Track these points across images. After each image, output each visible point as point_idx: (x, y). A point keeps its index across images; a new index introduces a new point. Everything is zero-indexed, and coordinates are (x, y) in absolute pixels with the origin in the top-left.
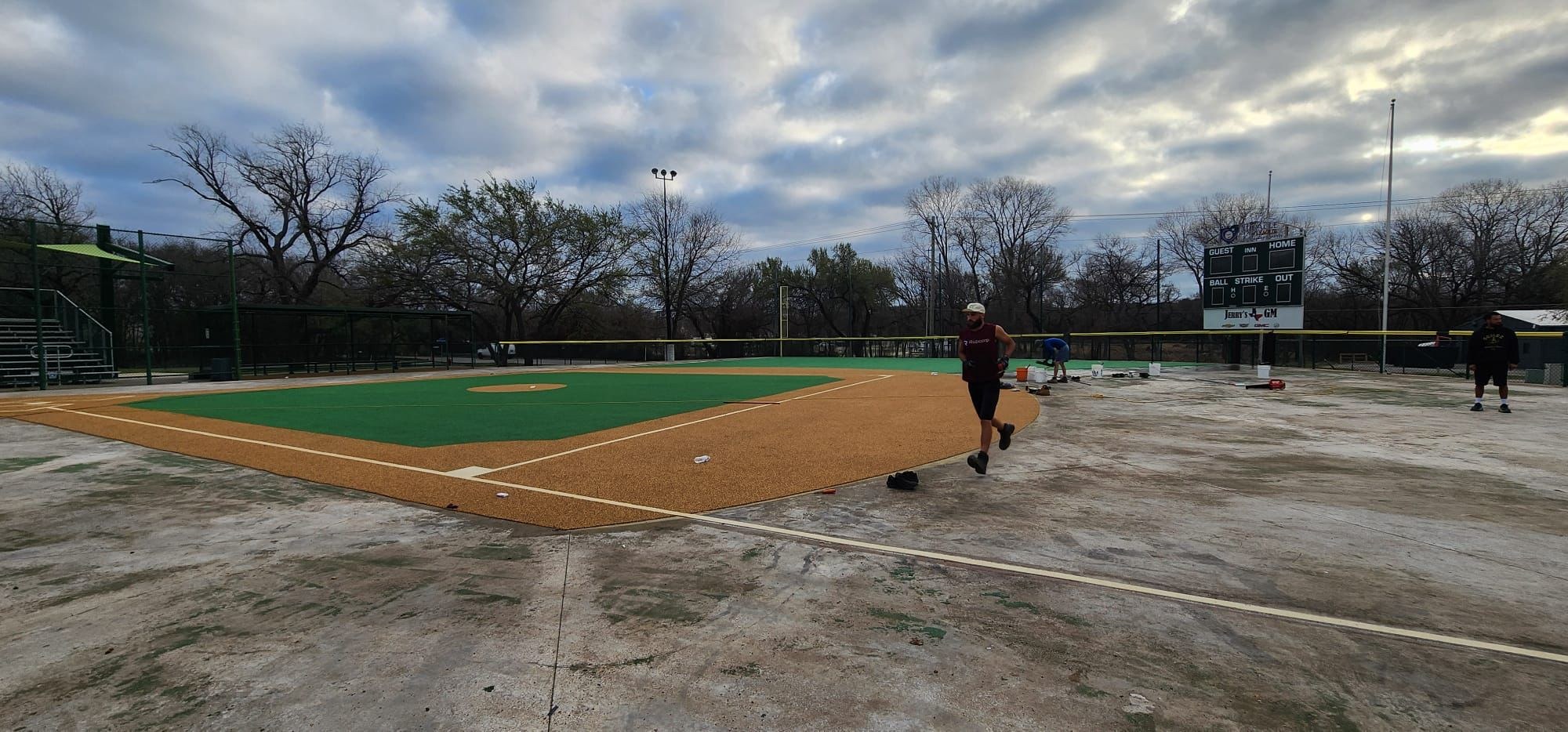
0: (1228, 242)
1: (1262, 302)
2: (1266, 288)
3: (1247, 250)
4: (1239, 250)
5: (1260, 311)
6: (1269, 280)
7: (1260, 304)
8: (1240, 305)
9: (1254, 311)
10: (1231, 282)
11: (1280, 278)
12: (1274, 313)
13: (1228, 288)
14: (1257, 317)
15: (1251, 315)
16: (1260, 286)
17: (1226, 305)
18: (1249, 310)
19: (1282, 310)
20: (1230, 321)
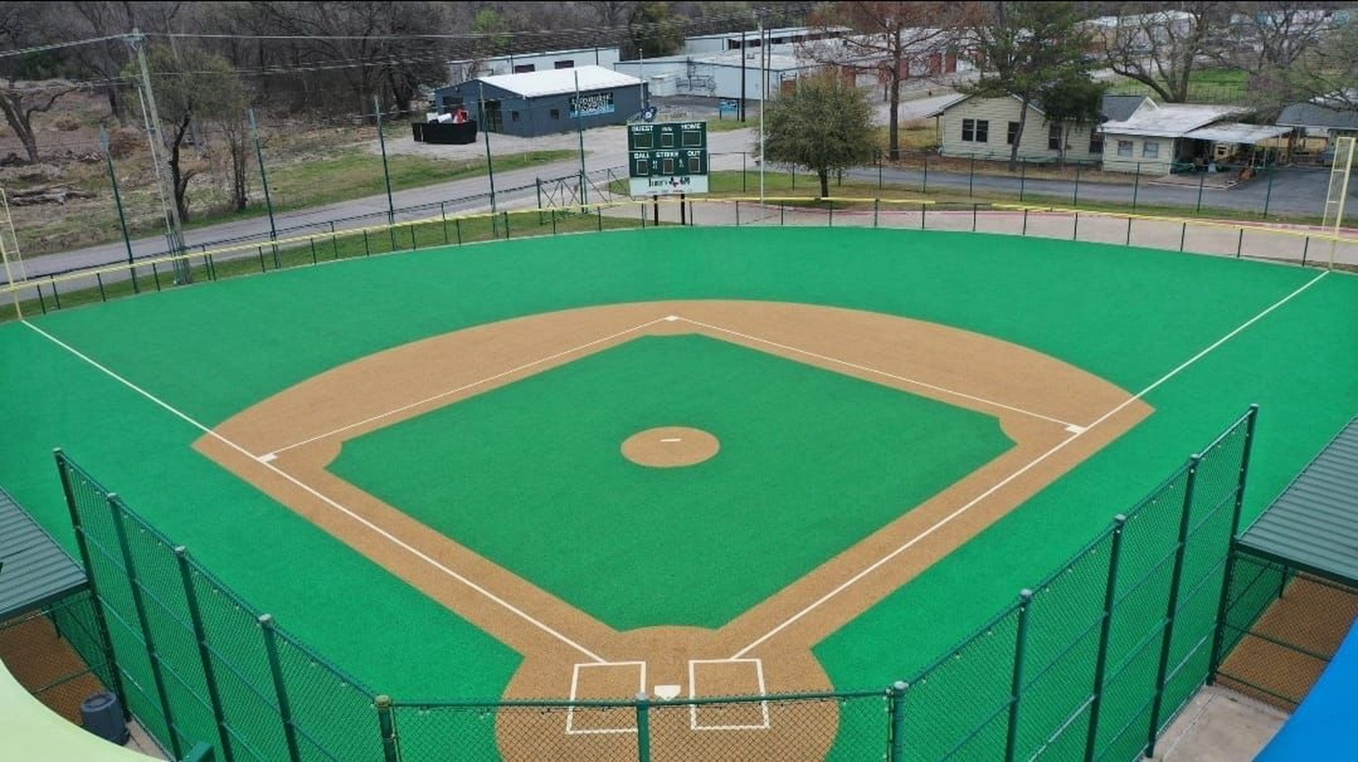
0: (647, 120)
1: (679, 172)
2: (681, 161)
3: (665, 129)
4: (657, 128)
5: (677, 179)
6: (683, 155)
7: (677, 174)
8: (661, 174)
9: (672, 179)
10: (653, 156)
11: (691, 153)
12: (687, 180)
13: (650, 161)
14: (675, 184)
15: (670, 183)
16: (676, 160)
17: (650, 176)
18: (669, 179)
19: (693, 179)
20: (653, 188)
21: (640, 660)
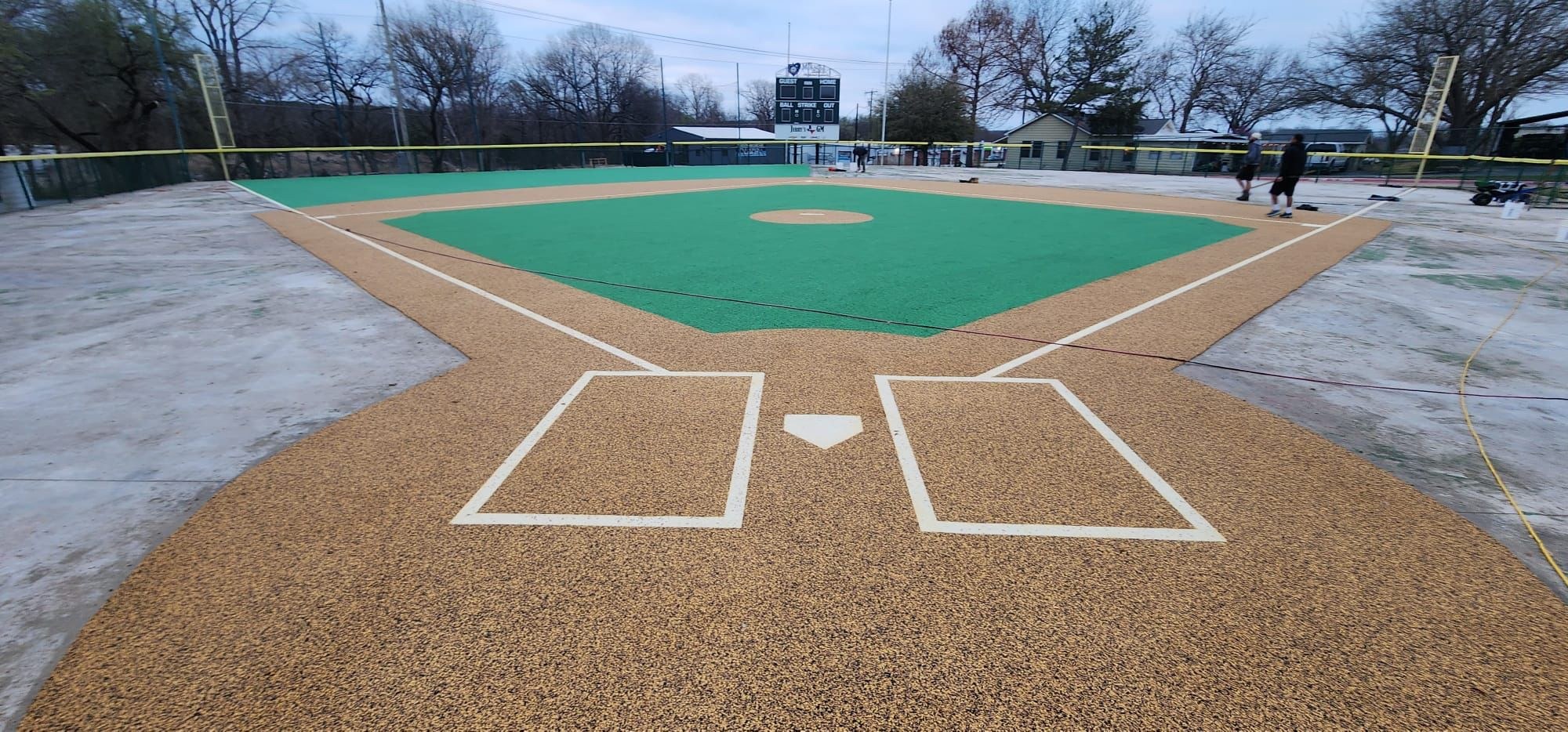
1: (817, 121)
2: (818, 111)
3: (806, 83)
4: (800, 82)
5: (814, 127)
6: (820, 106)
7: (814, 123)
8: (801, 123)
9: (810, 127)
10: (795, 104)
11: (826, 105)
12: (822, 128)
13: (793, 110)
14: (812, 131)
15: (808, 130)
16: (815, 110)
17: (792, 123)
18: (807, 127)
19: (827, 127)
20: (795, 134)
21: (752, 370)
